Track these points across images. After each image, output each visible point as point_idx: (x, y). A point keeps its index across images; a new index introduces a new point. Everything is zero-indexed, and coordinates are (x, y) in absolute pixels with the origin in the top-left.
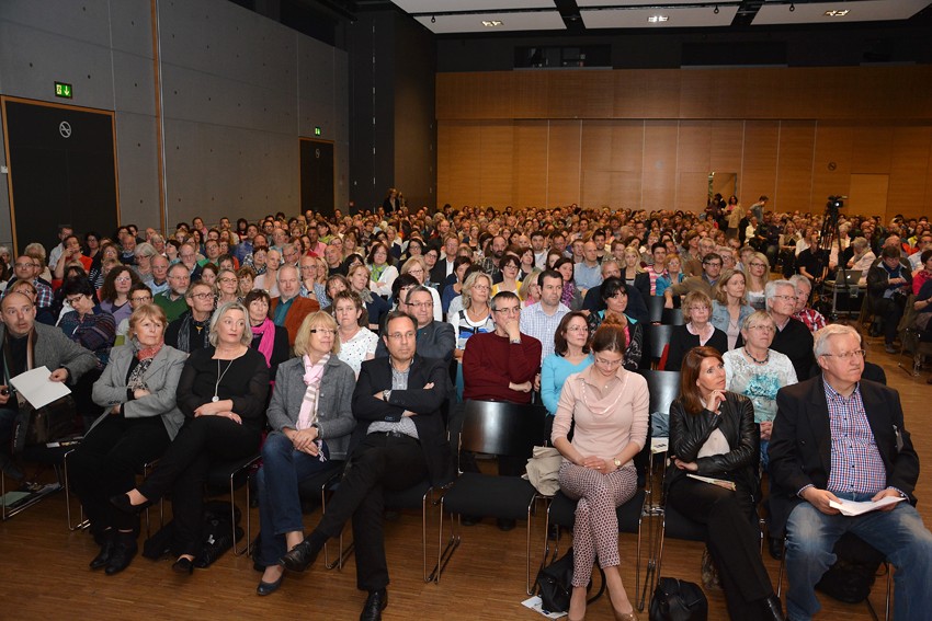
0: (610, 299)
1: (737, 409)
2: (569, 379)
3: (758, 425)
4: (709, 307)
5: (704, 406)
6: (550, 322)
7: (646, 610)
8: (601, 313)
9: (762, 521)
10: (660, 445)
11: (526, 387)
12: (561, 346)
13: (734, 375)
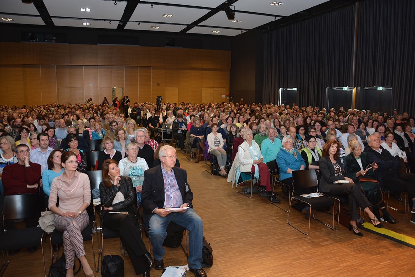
0: (70, 143)
1: (126, 182)
2: (54, 180)
3: (135, 187)
4: (113, 143)
5: (113, 183)
6: (45, 156)
7: (100, 271)
8: (67, 150)
9: (140, 225)
10: (97, 202)
11: (36, 186)
12: (51, 165)
13: (125, 169)
